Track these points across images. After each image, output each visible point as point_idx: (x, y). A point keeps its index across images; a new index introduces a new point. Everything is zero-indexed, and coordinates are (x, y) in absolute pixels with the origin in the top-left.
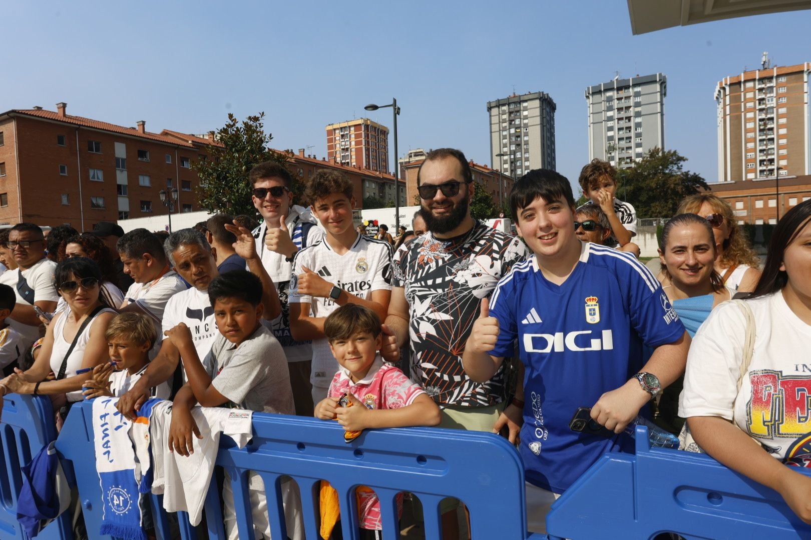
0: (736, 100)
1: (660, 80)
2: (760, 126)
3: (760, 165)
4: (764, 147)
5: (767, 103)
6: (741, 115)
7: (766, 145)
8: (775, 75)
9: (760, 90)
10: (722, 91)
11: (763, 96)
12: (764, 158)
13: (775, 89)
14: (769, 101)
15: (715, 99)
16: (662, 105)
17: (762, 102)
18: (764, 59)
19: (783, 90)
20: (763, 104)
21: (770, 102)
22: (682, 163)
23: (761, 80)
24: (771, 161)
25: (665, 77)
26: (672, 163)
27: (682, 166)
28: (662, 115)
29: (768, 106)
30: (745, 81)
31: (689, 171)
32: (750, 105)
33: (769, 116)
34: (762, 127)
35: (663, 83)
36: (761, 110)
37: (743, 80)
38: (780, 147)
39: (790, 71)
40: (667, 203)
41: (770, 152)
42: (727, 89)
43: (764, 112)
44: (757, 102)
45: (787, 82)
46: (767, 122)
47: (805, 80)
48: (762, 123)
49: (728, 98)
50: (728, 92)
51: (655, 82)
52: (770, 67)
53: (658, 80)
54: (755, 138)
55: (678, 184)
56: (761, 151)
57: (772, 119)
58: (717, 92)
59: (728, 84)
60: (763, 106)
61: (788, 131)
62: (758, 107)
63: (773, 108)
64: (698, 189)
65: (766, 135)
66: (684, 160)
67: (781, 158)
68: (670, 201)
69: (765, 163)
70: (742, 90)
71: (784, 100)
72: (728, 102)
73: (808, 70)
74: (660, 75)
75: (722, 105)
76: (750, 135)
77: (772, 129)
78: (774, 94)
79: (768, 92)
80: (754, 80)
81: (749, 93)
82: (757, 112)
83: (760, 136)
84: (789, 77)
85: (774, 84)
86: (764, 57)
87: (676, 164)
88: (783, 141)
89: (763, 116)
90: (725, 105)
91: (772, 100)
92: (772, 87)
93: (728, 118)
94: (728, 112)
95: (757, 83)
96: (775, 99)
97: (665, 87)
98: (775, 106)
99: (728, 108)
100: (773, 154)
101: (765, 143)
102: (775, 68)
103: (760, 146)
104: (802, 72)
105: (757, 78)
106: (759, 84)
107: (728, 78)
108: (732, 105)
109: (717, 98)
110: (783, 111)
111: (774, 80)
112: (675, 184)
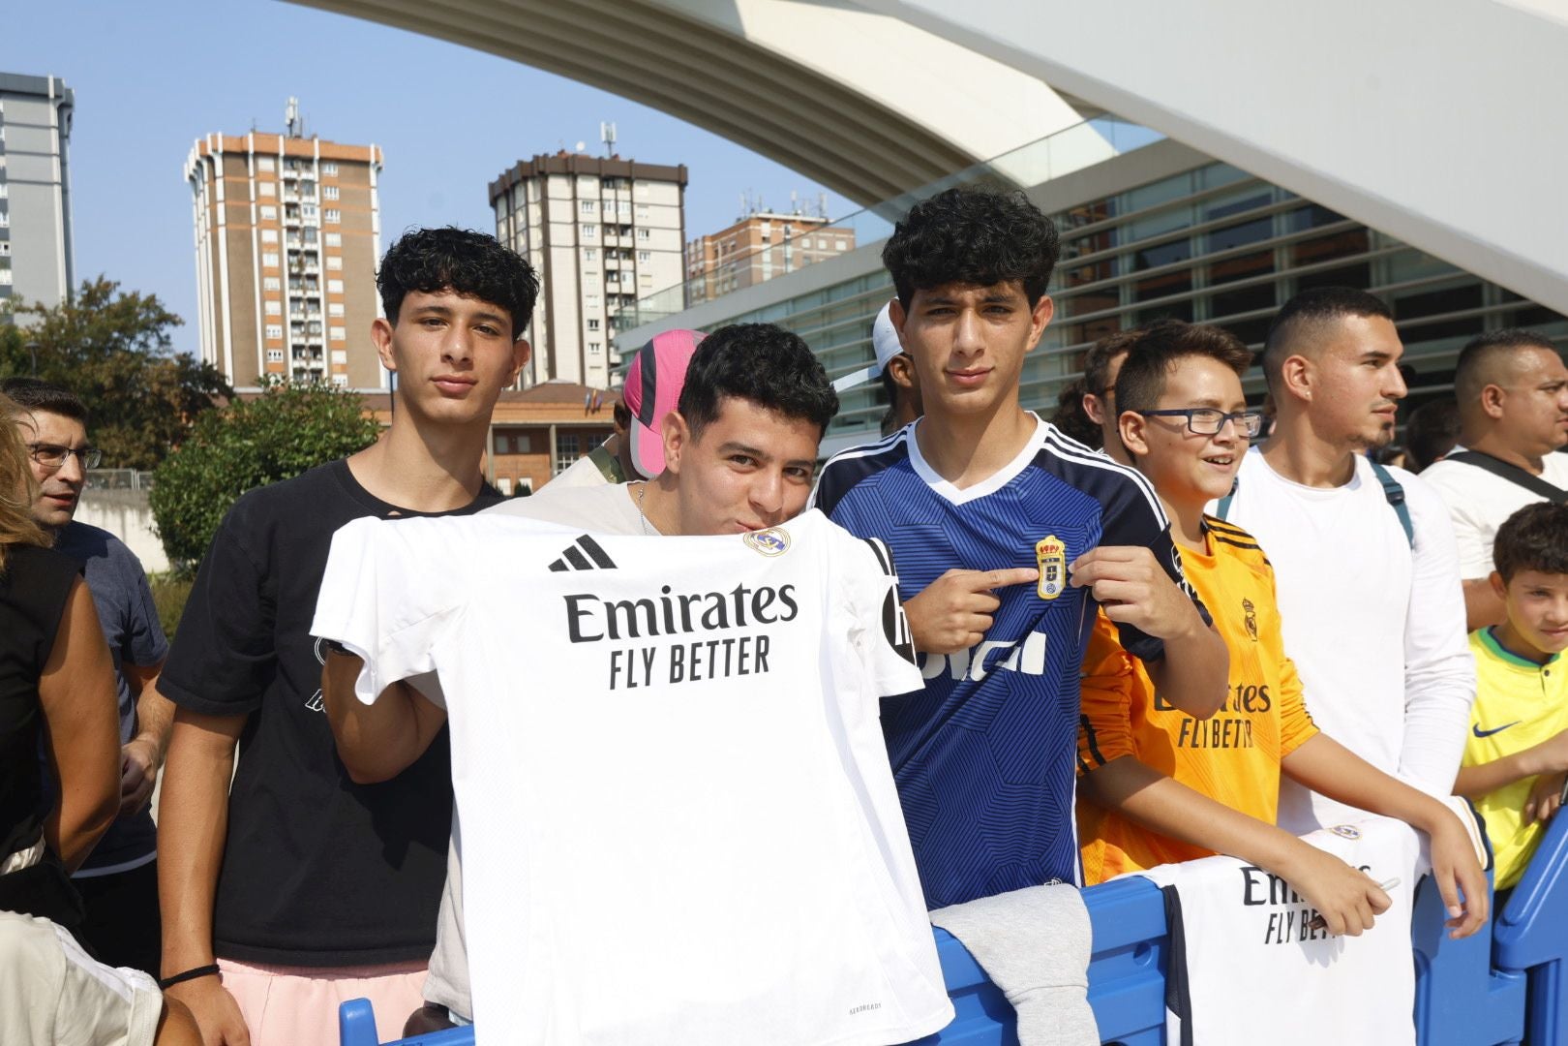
0: (238, 193)
1: (57, 97)
2: (290, 265)
3: (295, 356)
4: (300, 317)
5: (303, 215)
6: (251, 232)
7: (305, 312)
8: (317, 156)
9: (289, 182)
10: (205, 164)
11: (294, 199)
12: (302, 341)
13: (317, 187)
14: (306, 211)
15: (187, 179)
16: (63, 164)
17: (292, 212)
18: (290, 113)
19: (332, 195)
20: (295, 216)
21: (309, 215)
22: (167, 329)
23: (291, 160)
24: (316, 350)
25: (69, 91)
26: (145, 327)
27: (168, 337)
28: (65, 192)
29: (306, 223)
30: (257, 155)
31: (191, 353)
32: (269, 212)
33: (308, 246)
34: (295, 270)
35: (65, 107)
36: (292, 229)
37: (251, 151)
38: (332, 322)
39: (345, 155)
40: (142, 430)
41: (312, 329)
42: (218, 161)
43: (298, 234)
44: (283, 209)
45: (340, 176)
46: (305, 259)
47: (373, 181)
48: (294, 259)
49: (220, 183)
50: (219, 171)
51: (43, 97)
52: (305, 136)
53: (52, 95)
54: (282, 292)
55: (169, 384)
56: (295, 324)
57: (313, 254)
58: (193, 165)
59: (221, 150)
60: (295, 222)
61: (345, 286)
62: (286, 222)
63: (315, 229)
64: (214, 401)
65: (304, 289)
66: (175, 323)
67: (334, 345)
68: (149, 426)
69: (304, 353)
70: (251, 172)
71: (334, 218)
72: (220, 195)
73: (377, 162)
74: (57, 82)
75: (204, 199)
76: (272, 284)
77: (313, 277)
78: (316, 199)
79: (304, 190)
80: (275, 156)
81: (267, 182)
82: (284, 231)
83: (291, 288)
84: (343, 167)
85: (313, 175)
86: (291, 108)
87: (155, 330)
88: (337, 309)
89: (296, 245)
90: (213, 202)
91: (312, 211)
92: (311, 183)
93: (222, 233)
94: (221, 219)
95: (281, 164)
96: (318, 211)
97: (69, 119)
98: (319, 226)
99: (221, 208)
100: (320, 335)
101: (302, 306)
102: (316, 141)
103: (292, 311)
104: (366, 164)
105: (282, 153)
106: (285, 168)
107: (220, 136)
108: (230, 203)
109: (191, 178)
110: (334, 240)
111: (316, 166)
112: (163, 383)
